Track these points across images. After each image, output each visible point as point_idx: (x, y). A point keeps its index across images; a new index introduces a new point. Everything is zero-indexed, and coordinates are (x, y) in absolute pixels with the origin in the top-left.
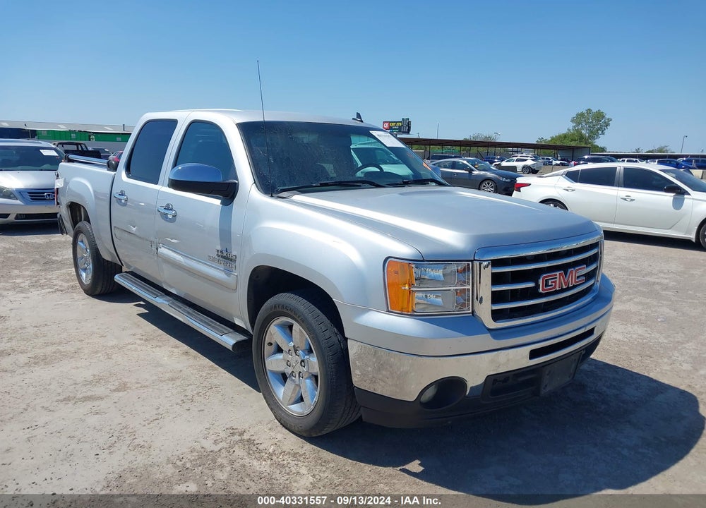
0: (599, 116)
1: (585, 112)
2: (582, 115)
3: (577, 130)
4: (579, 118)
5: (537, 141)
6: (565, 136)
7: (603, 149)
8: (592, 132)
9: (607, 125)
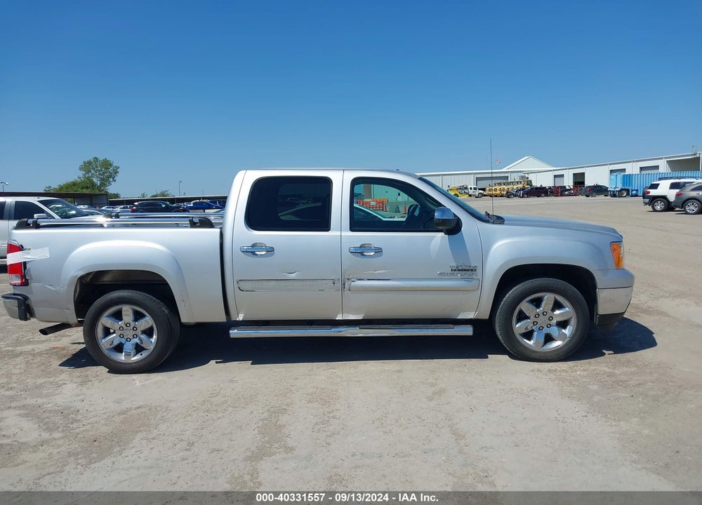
0: (107, 164)
1: (92, 160)
2: (90, 163)
3: (88, 178)
4: (87, 166)
5: (45, 190)
6: (74, 184)
7: (117, 196)
8: (103, 179)
9: (116, 173)
